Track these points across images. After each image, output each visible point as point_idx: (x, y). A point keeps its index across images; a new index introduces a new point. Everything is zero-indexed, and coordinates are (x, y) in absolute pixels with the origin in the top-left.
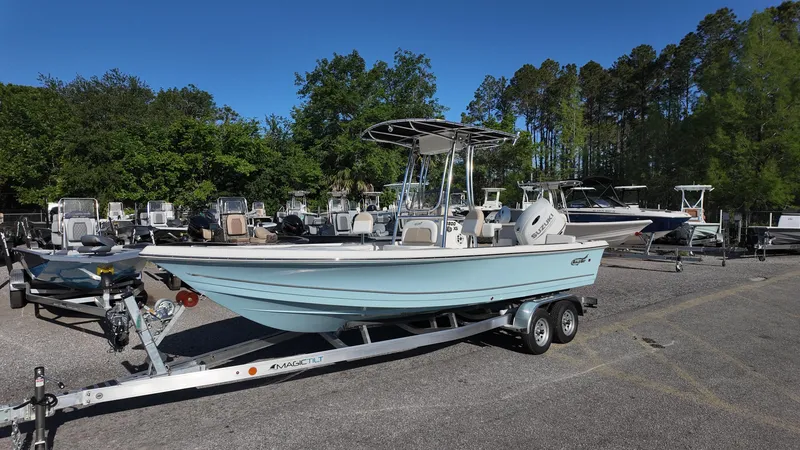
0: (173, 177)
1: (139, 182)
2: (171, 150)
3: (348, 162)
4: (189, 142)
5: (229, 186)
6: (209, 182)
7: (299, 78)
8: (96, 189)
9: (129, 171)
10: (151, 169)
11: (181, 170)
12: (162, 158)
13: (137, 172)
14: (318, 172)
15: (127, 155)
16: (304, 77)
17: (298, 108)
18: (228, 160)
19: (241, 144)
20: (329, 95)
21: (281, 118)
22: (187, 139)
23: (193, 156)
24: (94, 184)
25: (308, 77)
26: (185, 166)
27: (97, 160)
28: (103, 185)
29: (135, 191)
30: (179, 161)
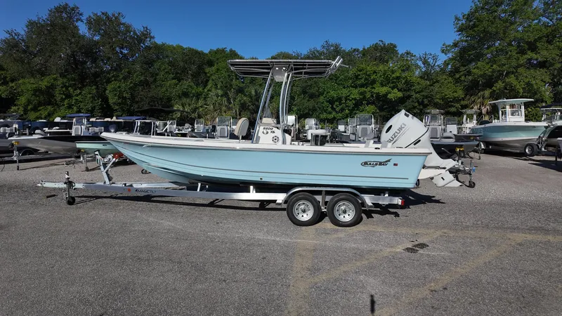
0: (351, 104)
1: (332, 108)
2: (353, 87)
3: (489, 83)
4: (363, 80)
5: (386, 108)
6: (373, 107)
7: (457, 19)
8: (311, 113)
9: (327, 101)
10: (339, 99)
11: (355, 99)
12: (344, 92)
13: (331, 102)
14: (460, 93)
15: (325, 93)
16: (461, 17)
17: (447, 44)
18: (383, 90)
19: (394, 78)
20: (472, 28)
21: (431, 54)
22: (361, 79)
23: (363, 89)
24: (309, 110)
25: (463, 16)
26: (358, 97)
27: (312, 96)
28: (314, 110)
29: (330, 113)
30: (355, 94)
